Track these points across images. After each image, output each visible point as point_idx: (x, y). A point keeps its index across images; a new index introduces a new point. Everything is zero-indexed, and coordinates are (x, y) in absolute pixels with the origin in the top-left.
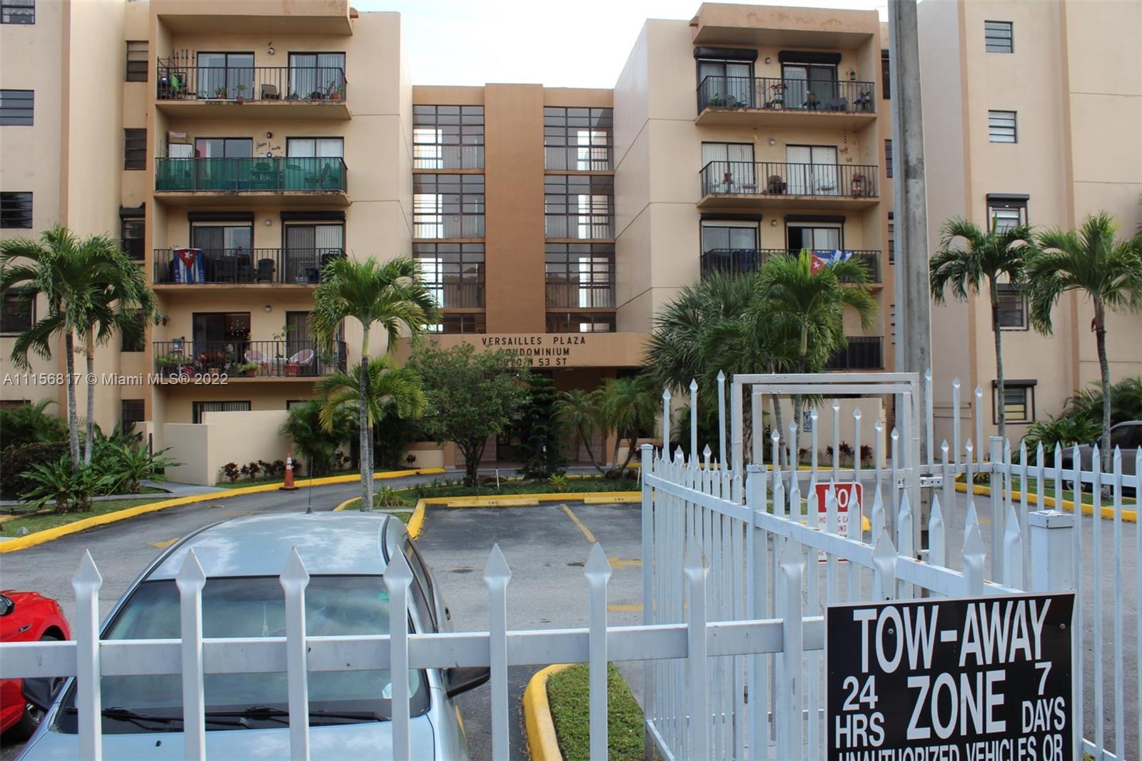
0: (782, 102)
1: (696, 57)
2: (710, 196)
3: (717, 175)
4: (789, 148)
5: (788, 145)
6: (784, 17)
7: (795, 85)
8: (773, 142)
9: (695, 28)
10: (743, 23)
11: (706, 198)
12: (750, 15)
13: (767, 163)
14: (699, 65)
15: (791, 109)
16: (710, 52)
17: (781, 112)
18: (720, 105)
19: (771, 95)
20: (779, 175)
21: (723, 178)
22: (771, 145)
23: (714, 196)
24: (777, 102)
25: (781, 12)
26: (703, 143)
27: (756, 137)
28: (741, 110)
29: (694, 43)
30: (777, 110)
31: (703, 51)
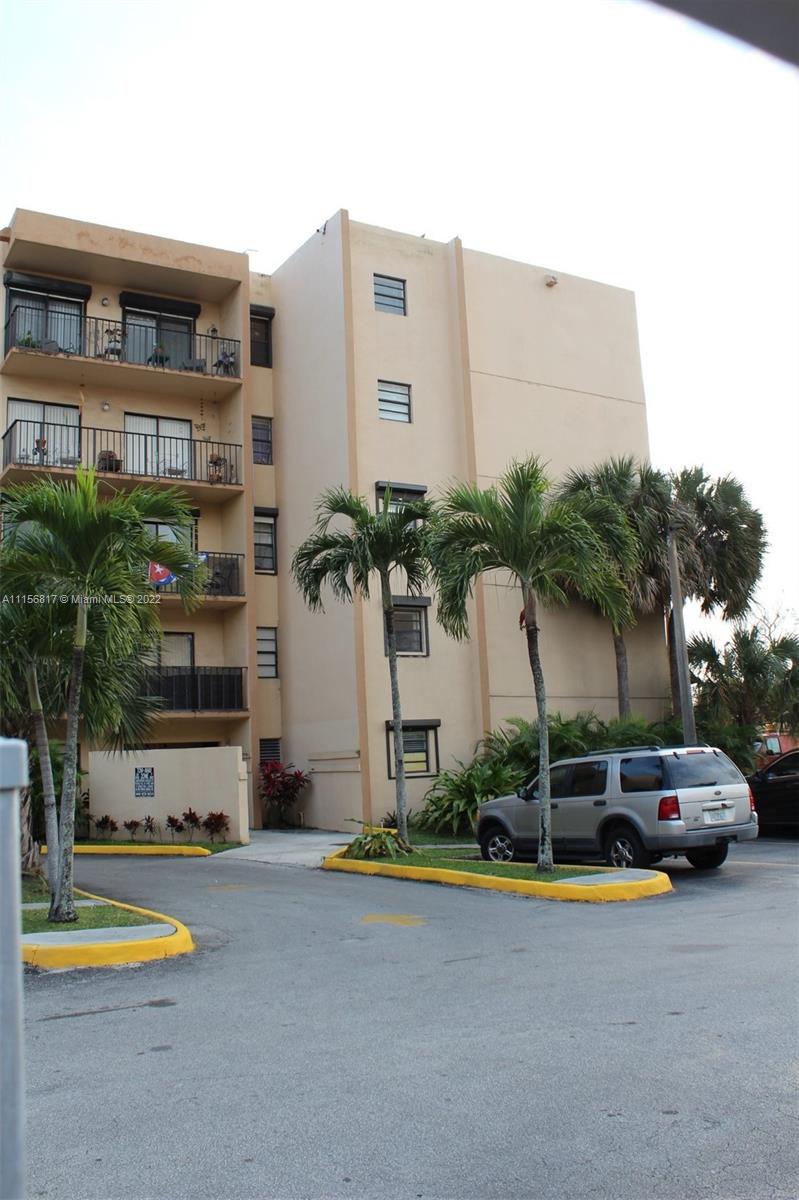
0: (118, 352)
1: (8, 284)
2: (12, 466)
3: (26, 442)
4: (128, 418)
5: (126, 413)
6: (127, 244)
7: (137, 332)
8: (106, 407)
9: (6, 243)
10: (72, 244)
11: (7, 469)
12: (80, 235)
13: (95, 429)
14: (11, 296)
15: (130, 363)
16: (26, 279)
17: (117, 364)
18: (34, 347)
19: (105, 343)
20: (111, 449)
21: (32, 446)
22: (104, 410)
23: (17, 467)
24: (112, 351)
25: (124, 238)
26: (9, 399)
27: (83, 398)
28: (61, 356)
29: (5, 266)
30: (112, 361)
31: (16, 277)
